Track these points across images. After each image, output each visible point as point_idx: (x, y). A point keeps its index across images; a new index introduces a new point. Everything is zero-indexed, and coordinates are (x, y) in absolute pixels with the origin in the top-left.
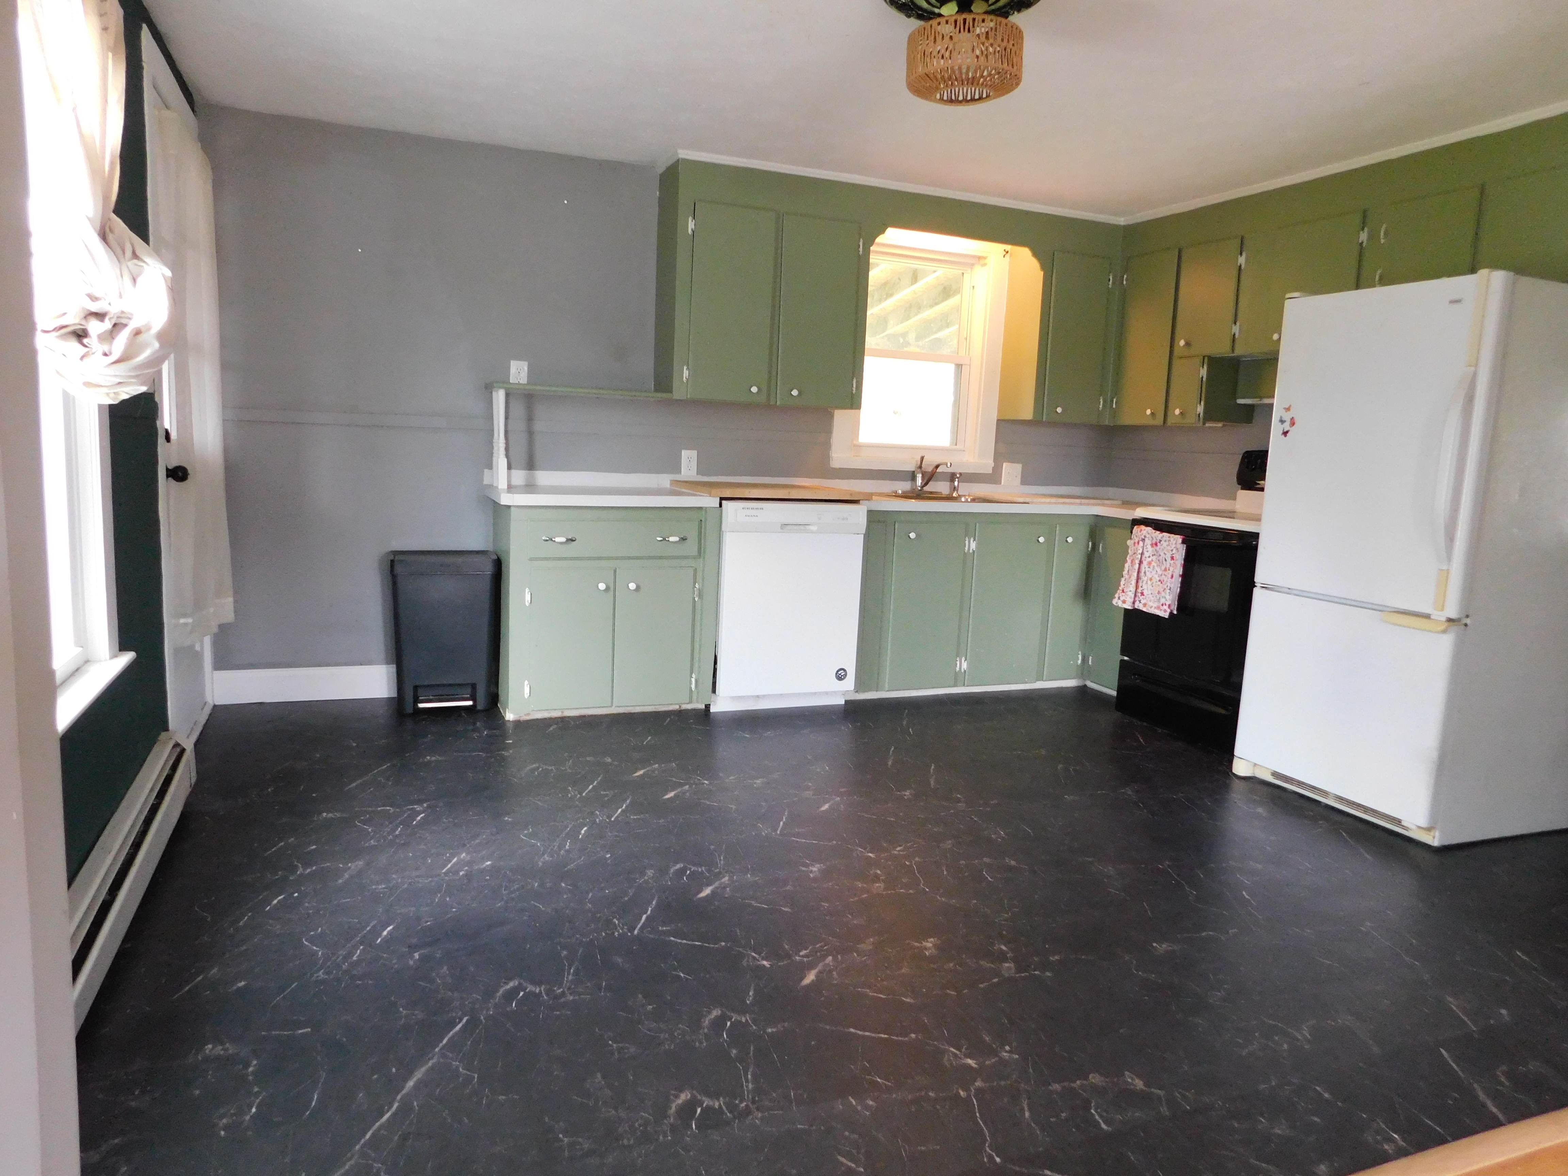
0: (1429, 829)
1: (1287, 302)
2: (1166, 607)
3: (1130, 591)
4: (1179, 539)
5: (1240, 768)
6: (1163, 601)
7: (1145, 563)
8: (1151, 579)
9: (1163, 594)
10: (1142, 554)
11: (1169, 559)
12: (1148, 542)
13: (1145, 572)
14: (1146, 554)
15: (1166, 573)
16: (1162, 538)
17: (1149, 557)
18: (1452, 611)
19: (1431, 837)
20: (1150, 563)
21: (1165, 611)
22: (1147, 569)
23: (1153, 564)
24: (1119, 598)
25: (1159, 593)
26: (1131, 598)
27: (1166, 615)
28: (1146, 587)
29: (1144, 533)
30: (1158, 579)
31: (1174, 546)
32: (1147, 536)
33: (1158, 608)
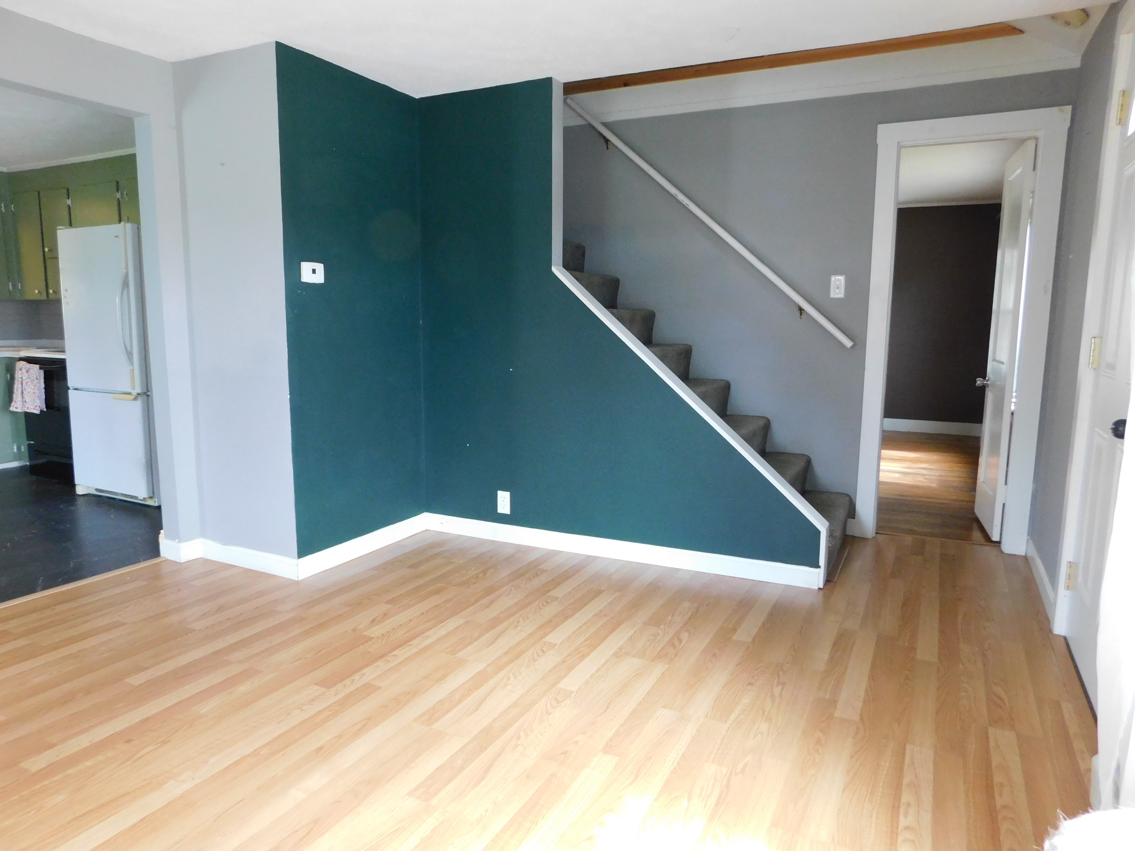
0: (151, 498)
1: (58, 231)
2: (38, 408)
3: (19, 401)
4: (38, 366)
5: (80, 490)
6: (36, 404)
7: (24, 383)
8: (29, 392)
9: (35, 400)
10: (22, 378)
11: (35, 379)
12: (24, 370)
13: (25, 389)
14: (24, 378)
15: (35, 388)
16: (30, 367)
17: (26, 379)
18: (138, 390)
19: (153, 502)
20: (27, 383)
21: (38, 410)
22: (26, 387)
23: (29, 383)
24: (13, 407)
25: (34, 400)
26: (20, 405)
27: (38, 412)
28: (27, 398)
29: (21, 365)
30: (33, 392)
31: (36, 371)
32: (23, 367)
33: (34, 409)
